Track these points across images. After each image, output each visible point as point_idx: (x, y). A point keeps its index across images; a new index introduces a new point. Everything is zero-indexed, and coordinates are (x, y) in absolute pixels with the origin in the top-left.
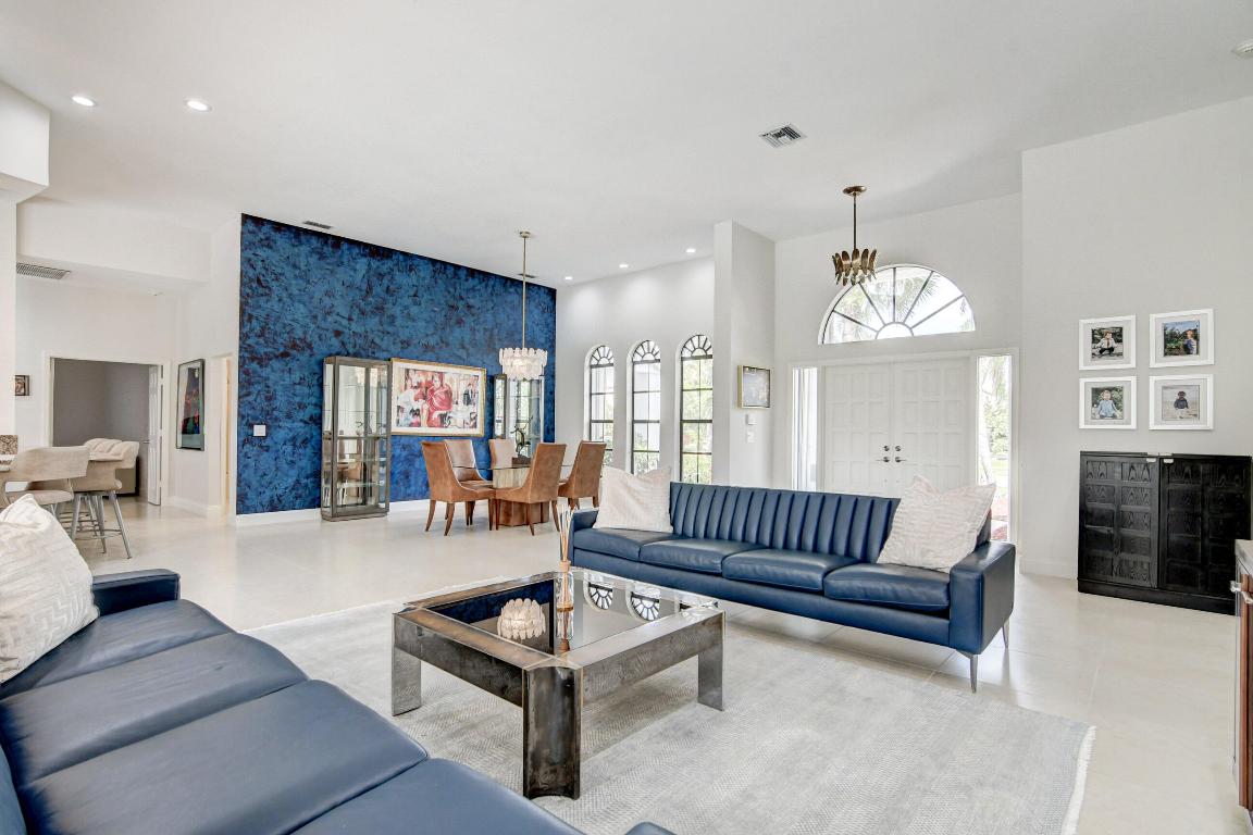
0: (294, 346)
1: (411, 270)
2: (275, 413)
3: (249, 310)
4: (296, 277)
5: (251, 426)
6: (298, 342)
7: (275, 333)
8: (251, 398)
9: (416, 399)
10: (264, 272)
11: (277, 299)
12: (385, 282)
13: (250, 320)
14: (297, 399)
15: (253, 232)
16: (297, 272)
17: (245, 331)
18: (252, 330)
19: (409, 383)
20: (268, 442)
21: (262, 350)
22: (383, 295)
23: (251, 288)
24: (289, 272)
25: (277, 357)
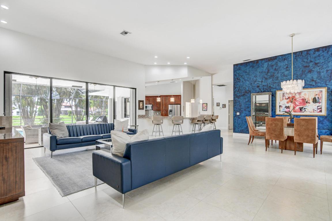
0: (246, 92)
1: (285, 60)
2: (242, 109)
3: (235, 86)
4: (246, 75)
5: (236, 113)
6: (247, 91)
7: (241, 90)
8: (236, 106)
9: (287, 103)
10: (238, 76)
11: (242, 82)
12: (274, 67)
13: (236, 88)
14: (247, 106)
15: (236, 68)
16: (246, 73)
17: (234, 91)
18: (236, 91)
19: (284, 98)
20: (240, 116)
21: (238, 95)
22: (273, 71)
23: (236, 81)
24: (244, 74)
25: (242, 96)
